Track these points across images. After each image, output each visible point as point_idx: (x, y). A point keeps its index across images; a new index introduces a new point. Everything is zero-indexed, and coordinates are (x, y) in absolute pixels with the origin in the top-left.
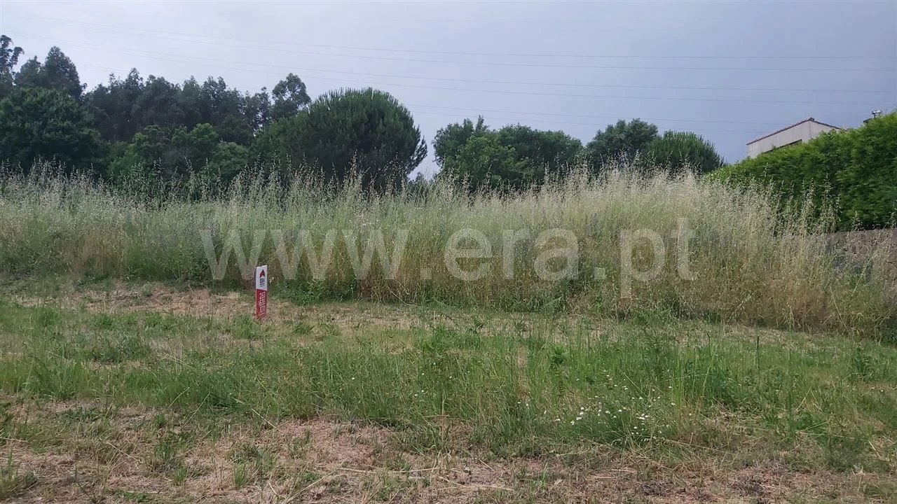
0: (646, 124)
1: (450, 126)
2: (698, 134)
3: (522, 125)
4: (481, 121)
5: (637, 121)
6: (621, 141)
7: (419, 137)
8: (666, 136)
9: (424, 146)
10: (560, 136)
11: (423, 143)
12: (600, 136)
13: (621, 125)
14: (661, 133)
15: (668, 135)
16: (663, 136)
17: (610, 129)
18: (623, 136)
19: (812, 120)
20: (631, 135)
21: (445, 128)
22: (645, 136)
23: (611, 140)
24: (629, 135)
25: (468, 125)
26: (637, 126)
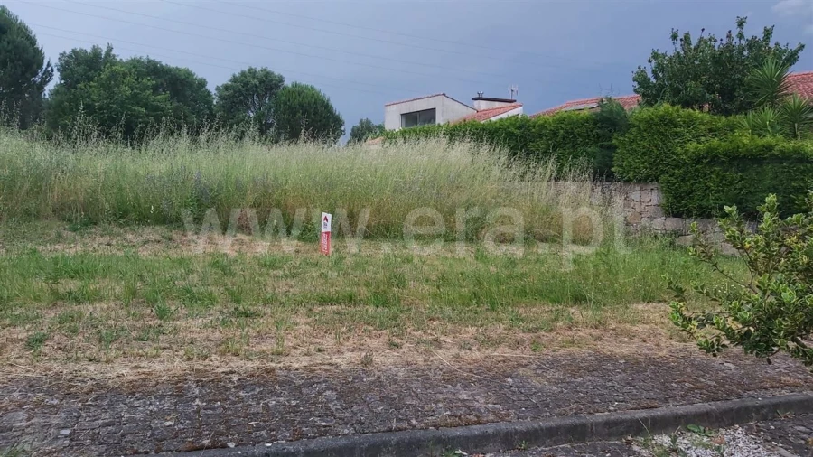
0: (273, 73)
1: (74, 51)
2: (317, 87)
3: (152, 58)
4: (110, 49)
5: (265, 70)
6: (256, 86)
7: (43, 58)
8: (293, 86)
9: (49, 69)
10: (189, 74)
11: (49, 65)
12: (235, 79)
13: (252, 72)
14: (288, 83)
15: (295, 85)
16: (290, 86)
17: (243, 74)
18: (256, 82)
19: (444, 94)
20: (264, 82)
21: (68, 51)
22: (275, 84)
23: (246, 84)
24: (261, 82)
25: (96, 51)
26: (267, 74)
